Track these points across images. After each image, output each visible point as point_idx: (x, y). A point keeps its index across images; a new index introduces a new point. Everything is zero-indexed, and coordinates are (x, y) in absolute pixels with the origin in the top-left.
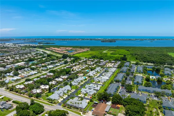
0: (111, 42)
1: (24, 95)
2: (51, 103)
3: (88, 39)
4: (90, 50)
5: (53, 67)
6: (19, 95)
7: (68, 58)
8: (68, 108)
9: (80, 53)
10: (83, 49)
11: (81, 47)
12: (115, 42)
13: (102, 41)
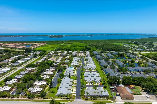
0: (59, 37)
1: (19, 99)
2: (67, 99)
3: (34, 36)
4: (47, 44)
5: (24, 61)
6: (12, 100)
7: (32, 52)
8: (91, 99)
9: (40, 47)
10: (39, 44)
11: (36, 42)
12: (62, 37)
13: (50, 37)
